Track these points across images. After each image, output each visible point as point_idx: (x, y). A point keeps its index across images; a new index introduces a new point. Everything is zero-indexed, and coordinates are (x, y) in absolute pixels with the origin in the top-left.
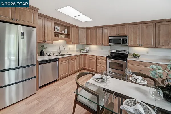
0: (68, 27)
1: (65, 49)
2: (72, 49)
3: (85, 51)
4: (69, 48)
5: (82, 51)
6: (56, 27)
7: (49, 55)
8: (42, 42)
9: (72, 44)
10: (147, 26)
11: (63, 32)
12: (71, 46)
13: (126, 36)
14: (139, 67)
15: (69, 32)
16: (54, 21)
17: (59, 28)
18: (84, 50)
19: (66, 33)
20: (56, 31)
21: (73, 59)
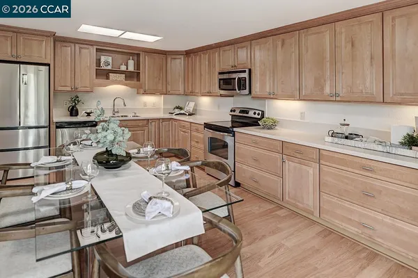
1: (125, 105)
2: (152, 105)
3: (182, 112)
4: (145, 104)
5: (177, 111)
6: (103, 59)
7: (89, 114)
8: (69, 89)
9: (145, 93)
10: (283, 41)
11: (123, 68)
12: (150, 100)
13: (245, 71)
15: (138, 66)
16: (95, 47)
17: (110, 59)
18: (181, 109)
19: (131, 68)
20: (104, 67)
21: (138, 126)
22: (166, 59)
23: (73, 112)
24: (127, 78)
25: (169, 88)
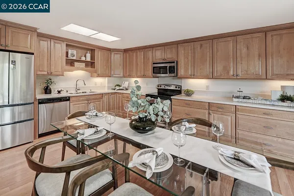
0: (92, 49)
1: (85, 84)
2: (100, 84)
3: (121, 88)
4: (96, 84)
5: (118, 88)
6: (70, 52)
7: (59, 92)
8: (45, 73)
9: (99, 76)
10: (201, 46)
11: (83, 59)
12: (99, 81)
13: (174, 62)
14: (186, 108)
15: (92, 57)
16: (65, 43)
17: (75, 52)
18: (120, 86)
19: (89, 59)
20: (70, 57)
21: (96, 99)
22: (111, 54)
23: (47, 90)
24: (87, 66)
25: (112, 73)
